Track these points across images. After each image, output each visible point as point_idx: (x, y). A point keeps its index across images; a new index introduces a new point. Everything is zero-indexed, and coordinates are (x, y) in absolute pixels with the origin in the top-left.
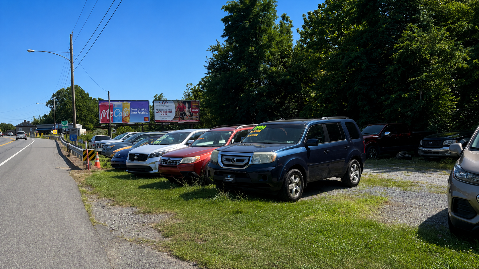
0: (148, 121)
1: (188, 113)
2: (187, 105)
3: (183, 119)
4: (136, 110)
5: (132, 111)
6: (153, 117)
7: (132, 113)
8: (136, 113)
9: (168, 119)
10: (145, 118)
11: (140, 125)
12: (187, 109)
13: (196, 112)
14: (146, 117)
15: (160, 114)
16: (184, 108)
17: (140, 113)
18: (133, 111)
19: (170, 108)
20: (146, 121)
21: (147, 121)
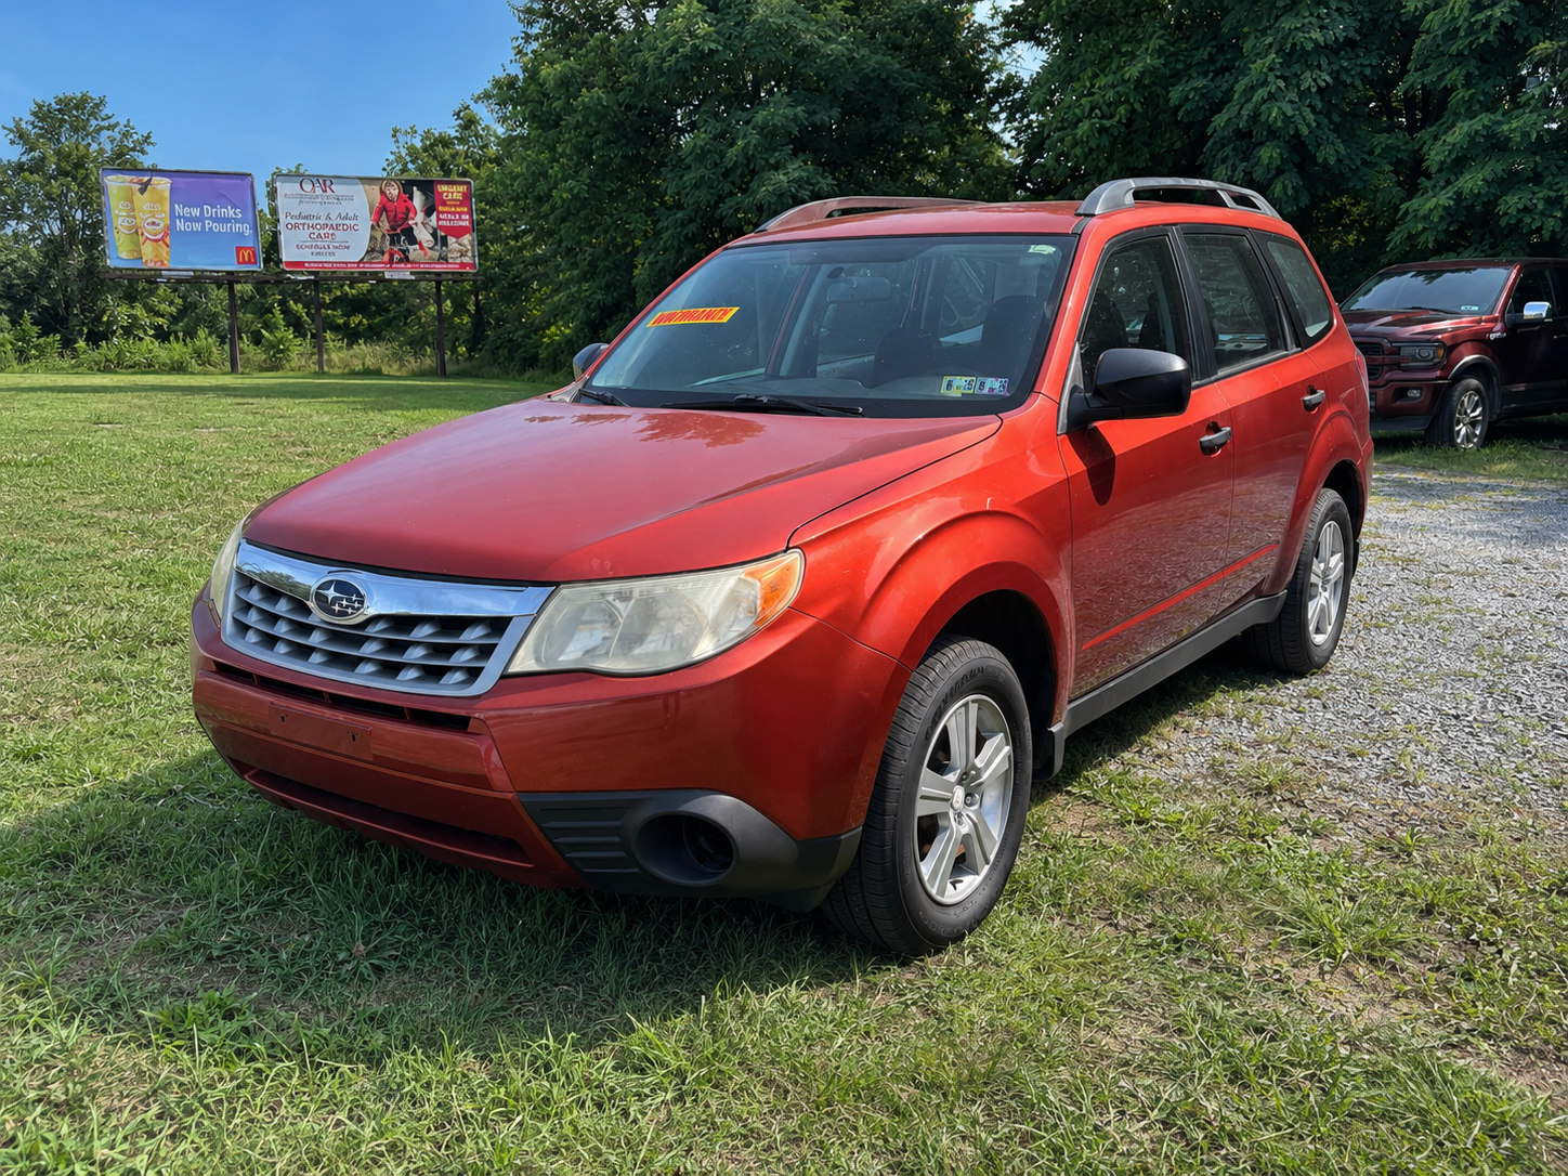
0: (255, 263)
1: (423, 235)
2: (418, 200)
3: (406, 259)
4: (196, 212)
5: (180, 217)
6: (273, 247)
7: (180, 225)
8: (197, 227)
9: (340, 256)
10: (238, 249)
11: (218, 283)
12: (420, 217)
13: (458, 232)
14: (246, 248)
15: (303, 234)
16: (409, 211)
17: (217, 228)
18: (183, 217)
19: (345, 208)
20: (244, 262)
21: (249, 262)
